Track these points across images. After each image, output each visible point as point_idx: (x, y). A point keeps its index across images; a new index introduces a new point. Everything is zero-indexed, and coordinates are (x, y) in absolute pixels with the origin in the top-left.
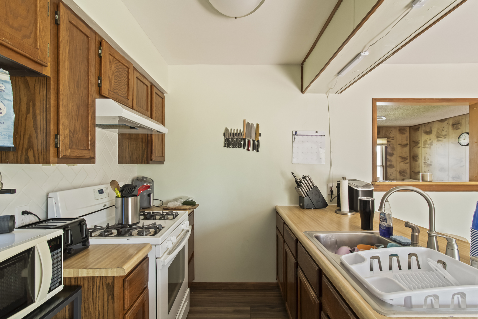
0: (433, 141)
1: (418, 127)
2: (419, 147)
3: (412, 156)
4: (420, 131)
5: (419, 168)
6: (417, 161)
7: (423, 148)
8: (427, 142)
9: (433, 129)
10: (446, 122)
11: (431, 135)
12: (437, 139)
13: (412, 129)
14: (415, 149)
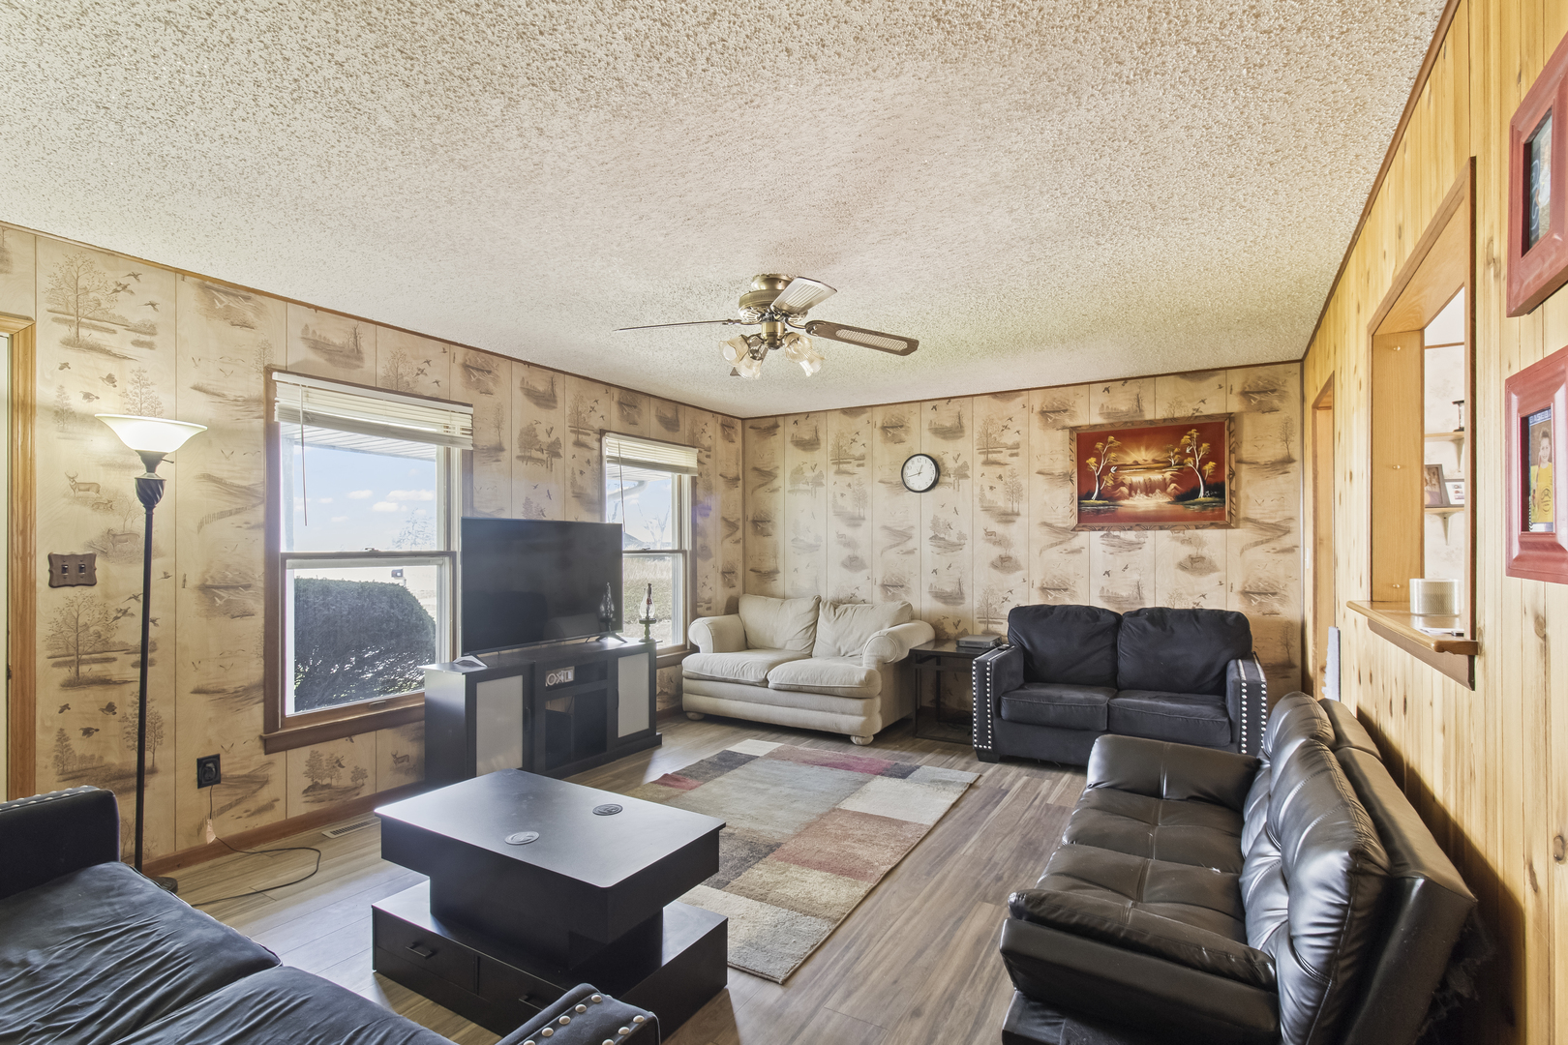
0: (824, 473)
1: (771, 421)
2: (775, 490)
3: (750, 518)
4: (779, 437)
5: (775, 557)
6: (769, 535)
7: (789, 491)
8: (803, 473)
9: (822, 436)
10: (864, 417)
11: (817, 452)
12: (835, 467)
13: (751, 427)
14: (761, 493)
